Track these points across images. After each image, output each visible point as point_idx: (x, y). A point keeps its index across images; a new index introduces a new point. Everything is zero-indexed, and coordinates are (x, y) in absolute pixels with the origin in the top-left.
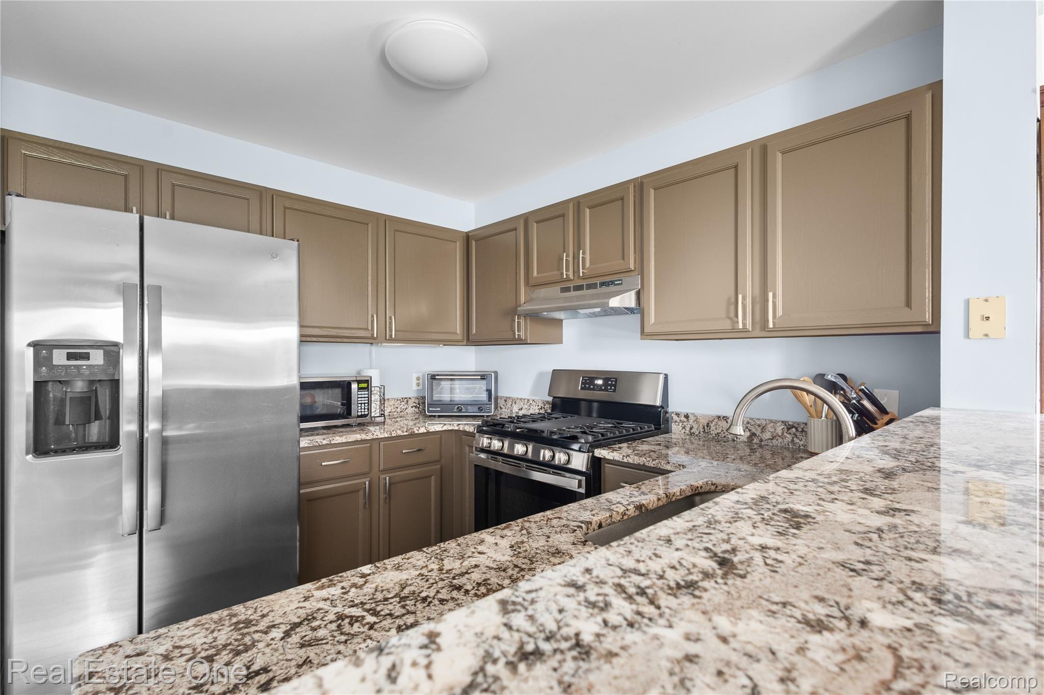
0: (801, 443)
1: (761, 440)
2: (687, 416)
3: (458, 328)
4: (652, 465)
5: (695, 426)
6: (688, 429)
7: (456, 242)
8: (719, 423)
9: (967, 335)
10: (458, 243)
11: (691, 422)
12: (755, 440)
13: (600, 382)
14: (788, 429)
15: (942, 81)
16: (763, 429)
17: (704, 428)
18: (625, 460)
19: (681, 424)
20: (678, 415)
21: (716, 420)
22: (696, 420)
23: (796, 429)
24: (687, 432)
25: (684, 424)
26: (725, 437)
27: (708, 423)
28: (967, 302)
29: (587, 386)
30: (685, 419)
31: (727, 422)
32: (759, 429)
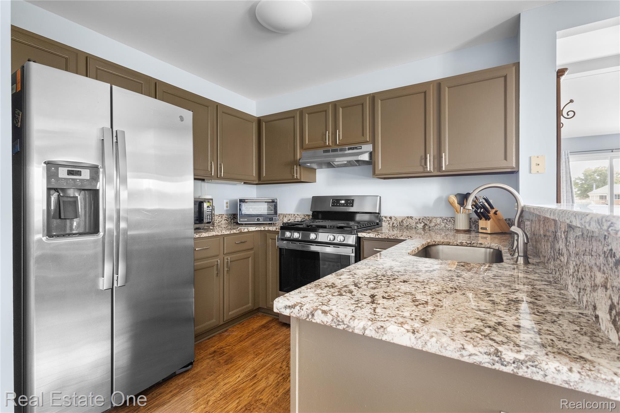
0: (449, 227)
1: (430, 227)
2: (391, 218)
3: (254, 173)
4: (393, 238)
5: (395, 222)
6: (391, 224)
7: (253, 122)
8: (408, 220)
9: (530, 172)
10: (254, 123)
11: (393, 220)
12: (427, 227)
13: (343, 202)
14: (443, 221)
15: (519, 63)
16: (431, 222)
17: (400, 223)
18: (377, 237)
19: (387, 222)
20: (386, 217)
21: (407, 219)
22: (396, 219)
23: (447, 220)
24: (391, 226)
25: (389, 222)
26: (411, 227)
27: (402, 221)
28: (530, 158)
29: (335, 204)
30: (390, 219)
31: (412, 219)
32: (429, 222)
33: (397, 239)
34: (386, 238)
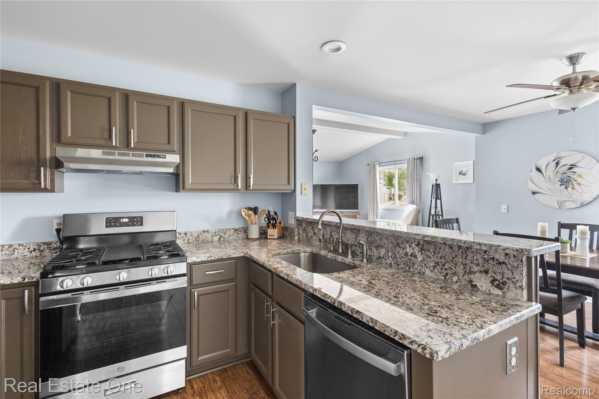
0: (240, 236)
1: (224, 239)
2: (186, 234)
5: (191, 238)
6: (186, 241)
8: (204, 234)
9: (302, 194)
11: (188, 236)
12: (222, 239)
13: (126, 220)
14: (235, 231)
16: (225, 233)
17: (196, 238)
18: (210, 259)
19: (182, 239)
20: (180, 234)
21: (203, 233)
22: (191, 235)
23: (238, 231)
24: (186, 242)
25: (184, 238)
26: (207, 240)
27: (198, 235)
28: (302, 184)
29: (113, 224)
30: (184, 236)
31: (208, 233)
32: (223, 234)
33: (230, 258)
34: (220, 258)
